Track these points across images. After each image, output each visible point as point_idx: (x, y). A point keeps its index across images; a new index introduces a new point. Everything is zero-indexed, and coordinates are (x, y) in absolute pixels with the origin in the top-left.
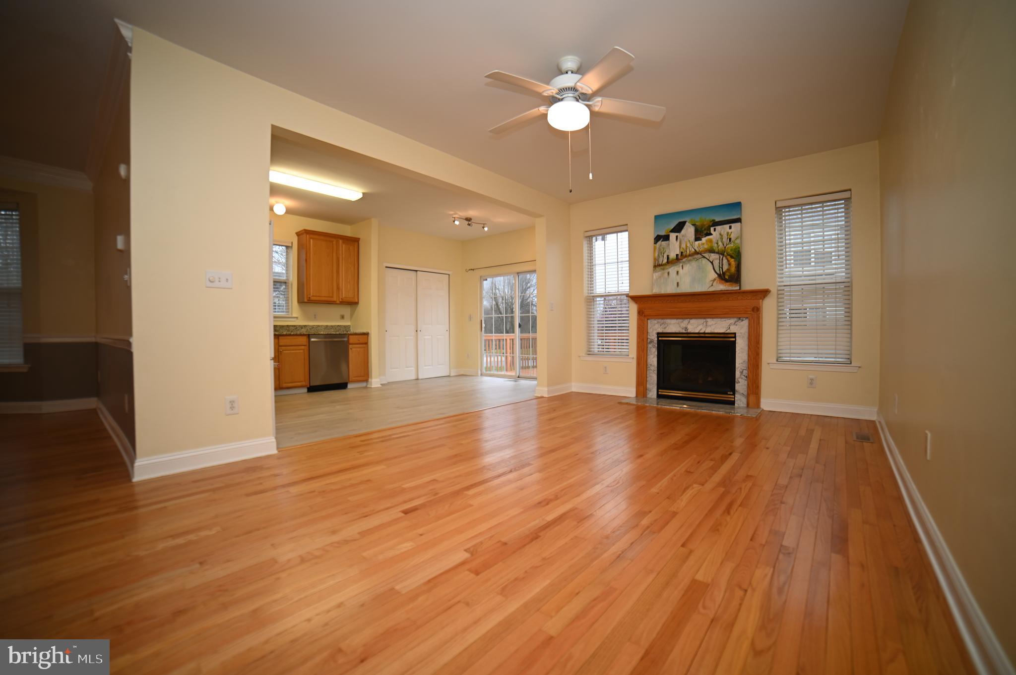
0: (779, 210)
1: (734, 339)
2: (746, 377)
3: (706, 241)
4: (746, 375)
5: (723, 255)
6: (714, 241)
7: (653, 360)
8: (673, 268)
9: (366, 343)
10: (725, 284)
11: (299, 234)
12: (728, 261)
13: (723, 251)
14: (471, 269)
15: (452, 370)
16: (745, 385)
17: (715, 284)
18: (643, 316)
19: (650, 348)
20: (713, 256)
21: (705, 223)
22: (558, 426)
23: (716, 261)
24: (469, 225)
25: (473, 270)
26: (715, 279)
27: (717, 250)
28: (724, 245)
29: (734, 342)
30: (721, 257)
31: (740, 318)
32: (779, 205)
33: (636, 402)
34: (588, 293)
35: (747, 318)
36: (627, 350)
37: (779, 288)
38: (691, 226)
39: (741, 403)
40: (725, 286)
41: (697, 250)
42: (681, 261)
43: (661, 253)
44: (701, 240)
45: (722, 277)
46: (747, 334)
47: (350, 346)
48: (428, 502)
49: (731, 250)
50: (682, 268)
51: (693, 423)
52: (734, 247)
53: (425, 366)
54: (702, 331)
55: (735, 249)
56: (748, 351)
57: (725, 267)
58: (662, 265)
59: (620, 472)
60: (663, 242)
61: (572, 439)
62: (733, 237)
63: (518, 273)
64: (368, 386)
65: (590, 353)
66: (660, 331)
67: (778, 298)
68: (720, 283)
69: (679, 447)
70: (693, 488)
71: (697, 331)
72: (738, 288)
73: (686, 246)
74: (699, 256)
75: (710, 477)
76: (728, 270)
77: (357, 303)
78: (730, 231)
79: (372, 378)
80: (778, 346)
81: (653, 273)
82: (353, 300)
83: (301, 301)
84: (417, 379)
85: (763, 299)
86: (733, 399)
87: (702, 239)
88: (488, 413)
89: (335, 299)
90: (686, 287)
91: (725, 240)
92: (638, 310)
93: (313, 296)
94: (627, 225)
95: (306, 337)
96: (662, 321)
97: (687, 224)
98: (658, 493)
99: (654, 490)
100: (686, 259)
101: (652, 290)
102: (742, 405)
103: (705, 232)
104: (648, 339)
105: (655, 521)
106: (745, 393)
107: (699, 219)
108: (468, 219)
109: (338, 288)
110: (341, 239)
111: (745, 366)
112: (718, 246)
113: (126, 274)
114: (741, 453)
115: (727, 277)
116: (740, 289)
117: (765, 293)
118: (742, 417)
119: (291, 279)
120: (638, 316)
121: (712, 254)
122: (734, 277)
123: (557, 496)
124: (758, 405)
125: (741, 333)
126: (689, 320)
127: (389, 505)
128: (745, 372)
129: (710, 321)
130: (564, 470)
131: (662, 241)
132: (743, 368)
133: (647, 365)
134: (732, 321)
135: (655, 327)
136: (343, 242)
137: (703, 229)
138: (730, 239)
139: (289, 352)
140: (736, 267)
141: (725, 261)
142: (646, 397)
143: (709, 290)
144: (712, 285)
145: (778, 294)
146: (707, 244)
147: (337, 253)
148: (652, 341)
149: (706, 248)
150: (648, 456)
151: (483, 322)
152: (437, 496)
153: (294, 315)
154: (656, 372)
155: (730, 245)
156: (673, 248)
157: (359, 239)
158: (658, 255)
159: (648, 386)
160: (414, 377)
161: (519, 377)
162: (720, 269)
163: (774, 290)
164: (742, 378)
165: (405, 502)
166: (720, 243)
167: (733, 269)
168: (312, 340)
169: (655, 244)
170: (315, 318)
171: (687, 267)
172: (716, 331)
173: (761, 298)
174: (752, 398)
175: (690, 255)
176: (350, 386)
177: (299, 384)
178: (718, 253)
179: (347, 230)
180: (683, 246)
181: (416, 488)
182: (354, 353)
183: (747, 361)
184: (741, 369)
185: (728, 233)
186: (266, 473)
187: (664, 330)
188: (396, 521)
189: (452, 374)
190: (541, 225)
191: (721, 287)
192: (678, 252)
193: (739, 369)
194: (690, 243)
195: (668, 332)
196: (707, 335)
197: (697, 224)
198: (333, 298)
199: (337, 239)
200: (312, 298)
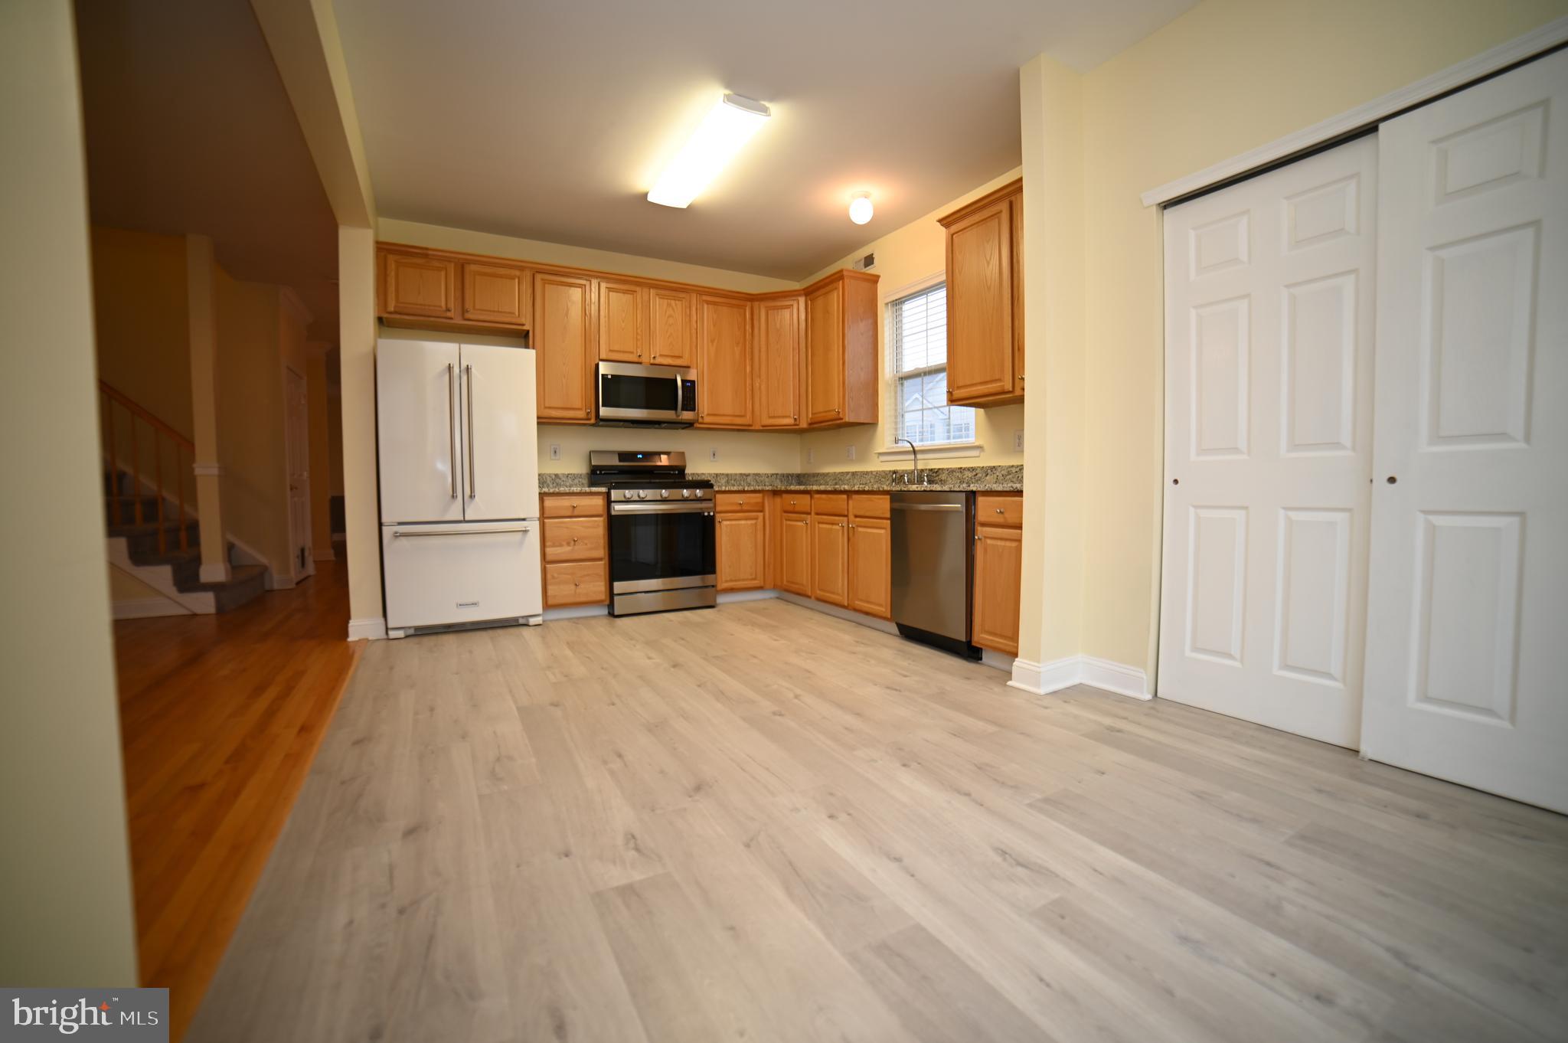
9: (1021, 527)
93: (958, 388)
109: (1017, 349)
147: (1011, 244)
153: (976, 443)
176: (986, 658)
198: (1002, 384)
199: (1013, 198)
200: (958, 394)
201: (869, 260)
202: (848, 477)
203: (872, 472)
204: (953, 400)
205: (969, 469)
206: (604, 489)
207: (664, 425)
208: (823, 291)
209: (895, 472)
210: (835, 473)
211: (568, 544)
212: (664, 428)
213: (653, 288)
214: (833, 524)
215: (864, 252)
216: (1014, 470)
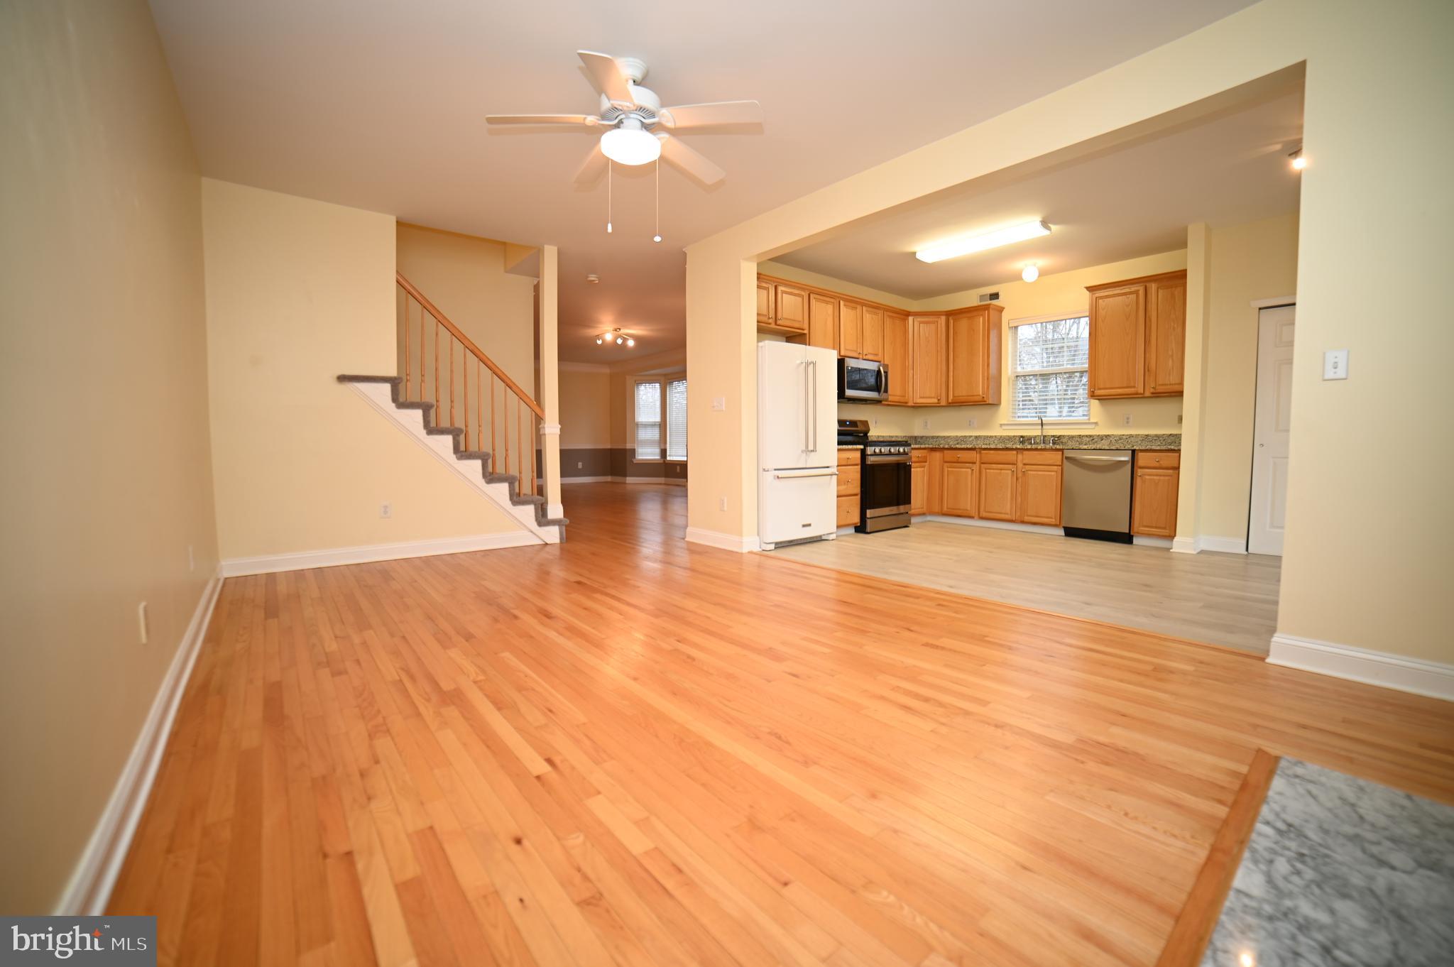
9: (1176, 468)
93: (1099, 389)
95: (1058, 452)
109: (1148, 370)
139: (1035, 472)
153: (1092, 421)
176: (1137, 540)
177: (1050, 521)
182: (1146, 484)
198: (1136, 389)
199: (1148, 285)
200: (1098, 392)
201: (995, 296)
202: (971, 439)
203: (996, 436)
204: (1092, 395)
205: (1087, 436)
206: (862, 447)
207: (868, 402)
208: (969, 315)
209: (1022, 437)
210: (957, 436)
211: (845, 484)
212: (870, 404)
213: (866, 306)
214: (1001, 469)
215: (992, 290)
216: (1124, 437)
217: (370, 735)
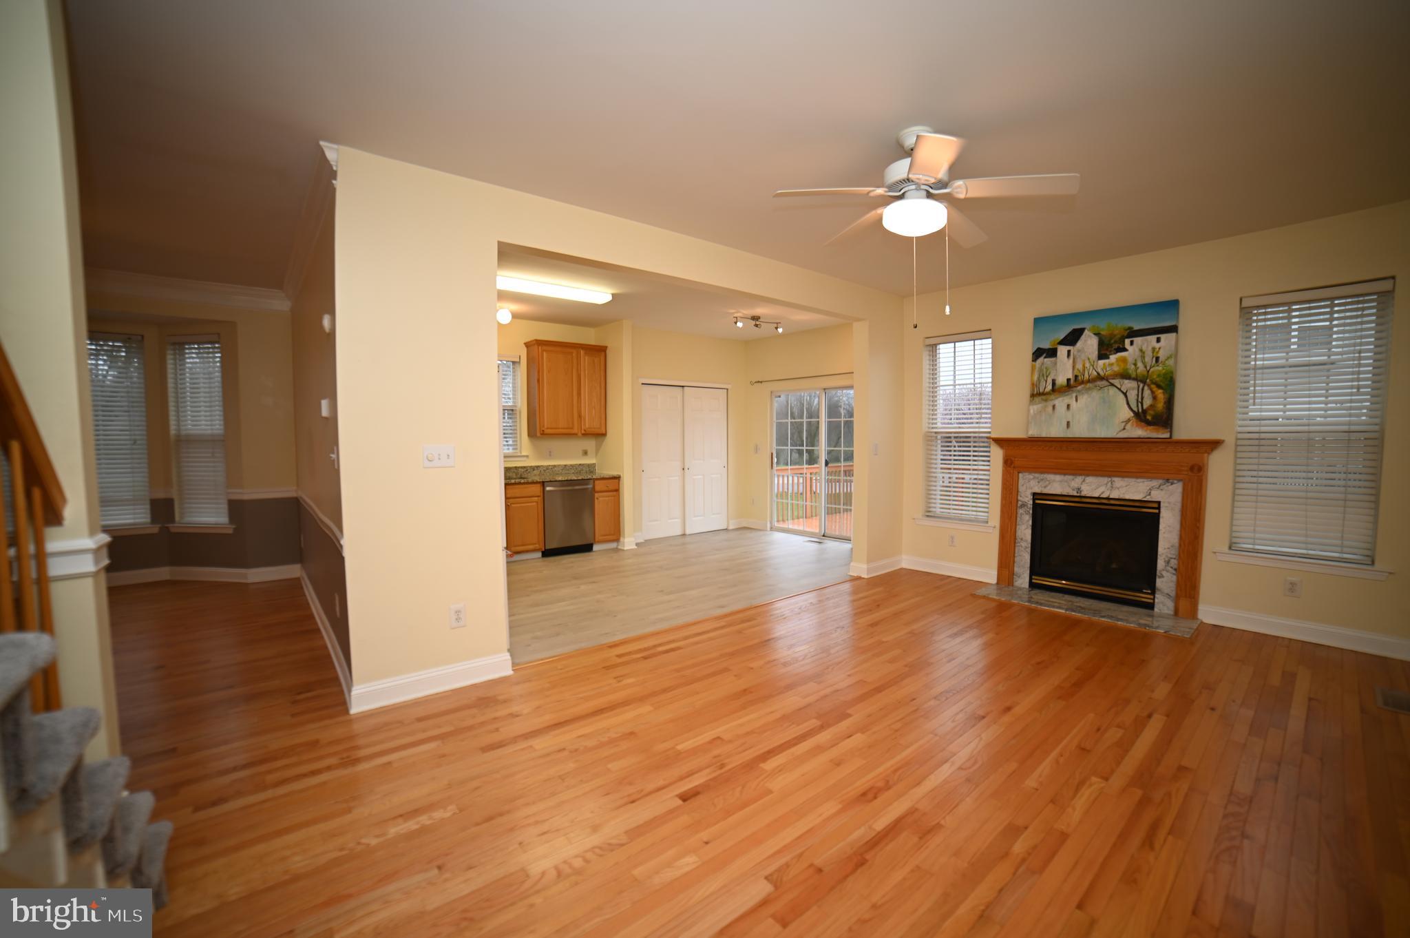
0: (1246, 312)
1: (1157, 511)
2: (1175, 570)
3: (1118, 360)
4: (1176, 567)
5: (1144, 383)
6: (1130, 360)
7: (1025, 532)
8: (1061, 399)
9: (617, 490)
10: (1145, 428)
11: (527, 345)
12: (1153, 392)
13: (1144, 376)
14: (759, 382)
15: (731, 522)
16: (1172, 581)
17: (1128, 426)
18: (1011, 467)
19: (1021, 514)
20: (1128, 385)
21: (1116, 332)
22: (884, 640)
23: (1131, 391)
24: (756, 325)
25: (761, 382)
26: (1129, 420)
27: (1134, 375)
28: (1146, 367)
29: (1157, 517)
30: (1141, 385)
31: (1168, 480)
32: (1246, 303)
33: (998, 594)
34: (929, 428)
35: (1182, 480)
36: (986, 514)
37: (1240, 436)
38: (1093, 335)
39: (1165, 608)
40: (1146, 431)
41: (1102, 374)
42: (1075, 389)
43: (1043, 375)
44: (1108, 358)
45: (1141, 417)
46: (1179, 506)
47: (596, 495)
48: (710, 780)
49: (1159, 376)
50: (1077, 400)
51: (1087, 645)
52: (1164, 371)
53: (695, 516)
54: (1104, 496)
55: (1165, 374)
56: (1181, 531)
57: (1147, 402)
58: (1043, 394)
59: (977, 741)
60: (1046, 360)
61: (906, 666)
62: (1162, 355)
63: (825, 389)
64: (619, 547)
65: (929, 514)
66: (1037, 490)
67: (1236, 452)
68: (1137, 426)
69: (1068, 692)
70: (1091, 785)
71: (1097, 495)
72: (1167, 435)
73: (1084, 366)
74: (1104, 383)
75: (1118, 763)
76: (1152, 406)
77: (604, 435)
78: (1157, 346)
79: (624, 537)
80: (1232, 525)
81: (1030, 405)
82: (597, 431)
83: (532, 434)
84: (684, 535)
85: (1209, 454)
86: (1152, 601)
87: (1111, 356)
88: (782, 607)
89: (575, 431)
90: (1081, 429)
91: (1148, 359)
92: (1004, 458)
93: (547, 428)
94: (990, 330)
95: (539, 485)
96: (1042, 476)
97: (1086, 331)
98: (1037, 790)
99: (1031, 782)
100: (1083, 386)
101: (1027, 431)
102: (1166, 612)
103: (1116, 346)
104: (1017, 501)
105: (1035, 847)
106: (1173, 594)
107: (1104, 326)
108: (756, 318)
109: (580, 416)
110: (582, 349)
111: (1174, 553)
112: (1137, 368)
113: (333, 453)
114: (1168, 716)
115: (1149, 417)
116: (1171, 437)
117: (1215, 444)
118: (1167, 636)
119: (519, 405)
120: (1004, 466)
121: (1126, 381)
122: (1164, 419)
123: (888, 781)
124: (1193, 613)
125: (1169, 503)
126: (1083, 477)
127: (661, 783)
128: (1174, 563)
129: (1118, 482)
130: (896, 731)
131: (1045, 357)
132: (1170, 556)
133: (1015, 539)
134: (1155, 483)
135: (1029, 485)
136: (585, 353)
137: (1112, 341)
138: (1157, 359)
139: (518, 505)
140: (1165, 403)
141: (1147, 392)
142: (1013, 585)
143: (1118, 436)
144: (1124, 429)
145: (1237, 445)
146: (1118, 365)
147: (577, 370)
148: (1024, 505)
149: (1115, 372)
150: (1018, 710)
151: (775, 455)
152: (723, 770)
153: (523, 454)
154: (1029, 550)
155: (1157, 368)
156: (1063, 368)
157: (606, 347)
158: (1039, 379)
159: (1016, 569)
160: (679, 532)
161: (824, 536)
162: (1138, 406)
163: (1230, 440)
164: (1167, 571)
165: (681, 778)
166: (1140, 364)
167: (1160, 405)
168: (548, 489)
169: (1033, 361)
170: (550, 455)
171: (1084, 399)
172: (1127, 497)
173: (1206, 452)
174: (1184, 603)
175: (1089, 381)
176: (595, 548)
177: (531, 547)
178: (1136, 379)
179: (588, 336)
180: (1079, 366)
181: (694, 752)
182: (601, 502)
183: (1177, 545)
184: (1167, 556)
185: (1154, 349)
186: (502, 712)
187: (1043, 489)
188: (671, 813)
189: (731, 527)
190: (860, 332)
191: (1139, 432)
192: (1070, 376)
193: (1164, 556)
194: (1090, 362)
195: (1051, 492)
196: (1112, 502)
197: (1102, 333)
198: (573, 430)
199: (579, 350)
200: (548, 431)
217: (1251, 802)
